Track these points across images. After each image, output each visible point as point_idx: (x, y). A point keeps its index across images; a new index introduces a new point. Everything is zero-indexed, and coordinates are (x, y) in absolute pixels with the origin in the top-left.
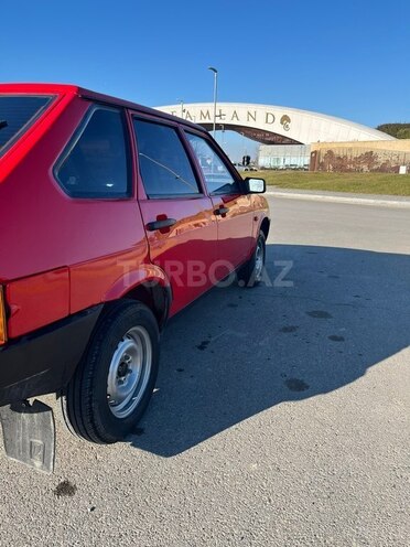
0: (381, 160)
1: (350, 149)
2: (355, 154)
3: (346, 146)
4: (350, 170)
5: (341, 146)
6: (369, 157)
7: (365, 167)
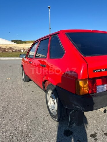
0: (15, 49)
1: (6, 46)
2: (8, 48)
3: (4, 45)
4: (7, 52)
5: (3, 45)
6: (12, 48)
7: (11, 51)
